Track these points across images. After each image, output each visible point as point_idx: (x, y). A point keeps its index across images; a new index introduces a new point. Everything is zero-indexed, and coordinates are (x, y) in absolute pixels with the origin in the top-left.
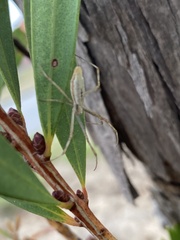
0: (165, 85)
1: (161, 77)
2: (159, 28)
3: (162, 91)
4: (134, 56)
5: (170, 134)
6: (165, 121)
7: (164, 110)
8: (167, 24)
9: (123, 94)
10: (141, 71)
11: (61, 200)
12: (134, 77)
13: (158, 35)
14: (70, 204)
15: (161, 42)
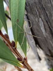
0: (49, 27)
1: (48, 25)
2: (48, 11)
3: (49, 29)
4: (40, 19)
5: (51, 42)
6: (49, 38)
7: (49, 35)
8: (50, 9)
9: (37, 30)
10: (43, 23)
11: (20, 60)
12: (40, 25)
13: (47, 13)
14: (22, 62)
15: (48, 15)
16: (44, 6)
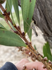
0: (44, 15)
1: (43, 13)
2: (43, 4)
3: (43, 16)
4: (38, 9)
5: (45, 24)
6: (44, 22)
7: (44, 20)
8: (45, 3)
9: (36, 16)
10: (39, 12)
13: (43, 6)
15: (43, 7)
16: (40, 1)
